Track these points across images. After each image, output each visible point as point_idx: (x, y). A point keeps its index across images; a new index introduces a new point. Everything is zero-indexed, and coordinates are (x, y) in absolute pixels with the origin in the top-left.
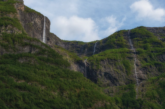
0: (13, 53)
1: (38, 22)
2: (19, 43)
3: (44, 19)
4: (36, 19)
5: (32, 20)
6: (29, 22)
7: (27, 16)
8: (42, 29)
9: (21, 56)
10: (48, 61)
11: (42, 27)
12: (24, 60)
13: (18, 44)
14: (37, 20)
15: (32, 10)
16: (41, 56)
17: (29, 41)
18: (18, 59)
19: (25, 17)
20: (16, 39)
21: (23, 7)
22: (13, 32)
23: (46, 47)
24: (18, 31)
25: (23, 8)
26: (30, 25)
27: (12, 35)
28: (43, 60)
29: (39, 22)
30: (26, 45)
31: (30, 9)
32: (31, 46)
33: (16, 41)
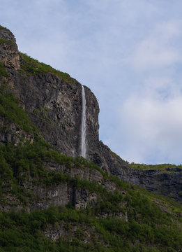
0: (20, 208)
1: (63, 106)
2: (33, 175)
3: (80, 94)
4: (57, 94)
5: (46, 99)
6: (37, 107)
7: (32, 84)
8: (78, 129)
9: (50, 220)
10: (132, 232)
11: (76, 121)
12: (61, 232)
13: (30, 179)
14: (62, 99)
15: (42, 64)
16: (108, 218)
17: (63, 168)
18: (42, 228)
19: (25, 90)
20: (22, 161)
21: (18, 58)
22: (9, 138)
23: (117, 186)
24: (23, 135)
25: (15, 61)
26: (42, 114)
27: (8, 150)
28: (119, 232)
29: (67, 105)
30: (56, 181)
31: (37, 61)
32: (73, 184)
33: (25, 170)
